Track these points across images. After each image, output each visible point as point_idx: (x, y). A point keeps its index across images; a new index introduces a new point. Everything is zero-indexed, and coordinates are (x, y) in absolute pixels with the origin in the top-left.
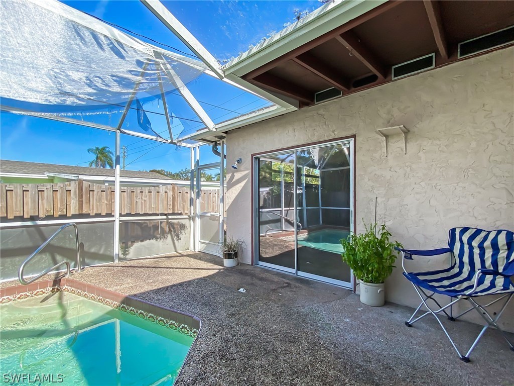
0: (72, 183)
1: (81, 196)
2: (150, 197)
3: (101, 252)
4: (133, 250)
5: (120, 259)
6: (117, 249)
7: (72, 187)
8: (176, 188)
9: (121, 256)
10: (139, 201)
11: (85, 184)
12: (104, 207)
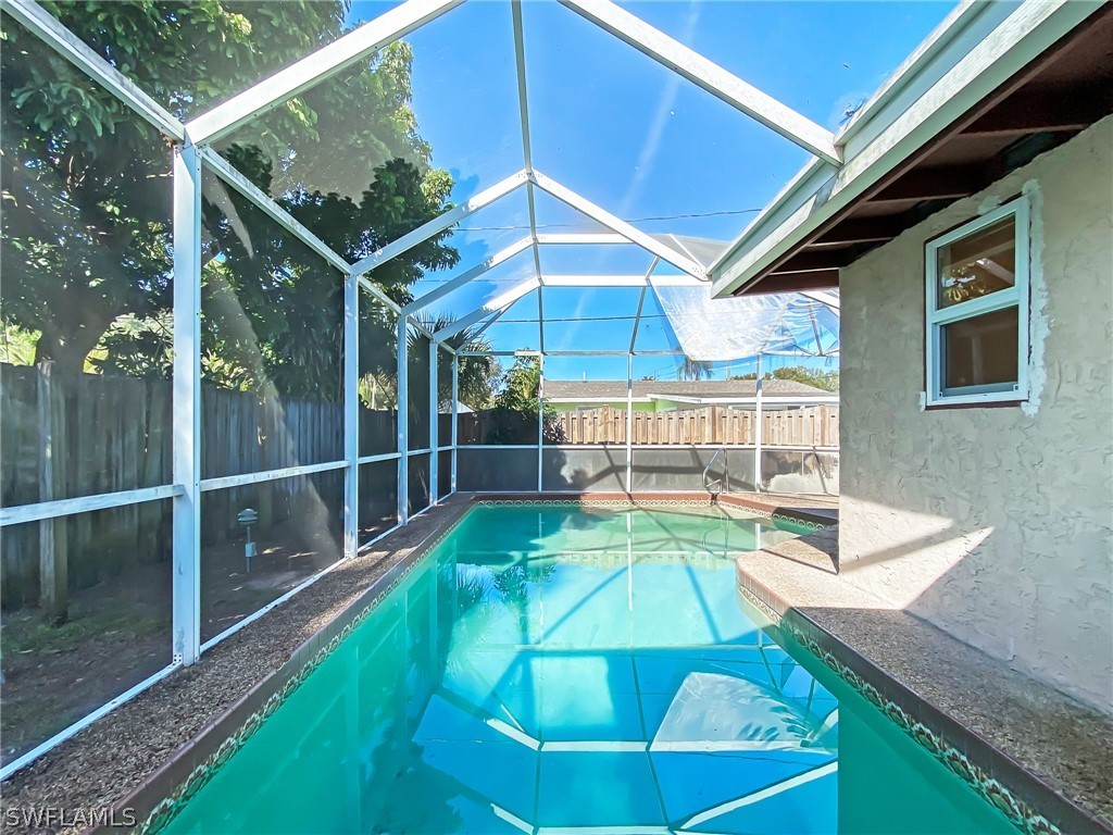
0: (707, 409)
1: (714, 424)
2: (790, 422)
3: (743, 480)
4: (773, 481)
5: (761, 490)
6: (758, 479)
7: (707, 413)
8: (827, 410)
9: (762, 487)
10: (776, 428)
11: (718, 409)
12: (736, 435)
